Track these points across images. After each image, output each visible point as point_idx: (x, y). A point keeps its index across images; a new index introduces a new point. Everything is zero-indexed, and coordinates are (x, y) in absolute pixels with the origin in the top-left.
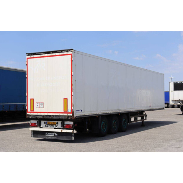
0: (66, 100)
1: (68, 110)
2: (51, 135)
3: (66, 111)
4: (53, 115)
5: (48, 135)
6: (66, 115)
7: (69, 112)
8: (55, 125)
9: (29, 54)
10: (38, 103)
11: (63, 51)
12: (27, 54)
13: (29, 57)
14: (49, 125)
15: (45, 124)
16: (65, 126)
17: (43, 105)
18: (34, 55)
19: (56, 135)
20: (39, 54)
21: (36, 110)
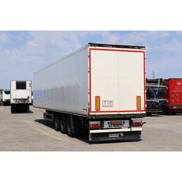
0: (139, 97)
1: (141, 108)
2: (116, 136)
3: (139, 109)
4: (124, 114)
5: (112, 136)
6: (139, 113)
7: (142, 110)
8: (121, 125)
9: (92, 44)
10: (105, 102)
11: (135, 48)
12: (89, 43)
13: (93, 47)
14: (113, 125)
15: (109, 125)
16: (134, 124)
17: (112, 104)
18: (98, 46)
19: (122, 135)
20: (106, 46)
21: (102, 109)
